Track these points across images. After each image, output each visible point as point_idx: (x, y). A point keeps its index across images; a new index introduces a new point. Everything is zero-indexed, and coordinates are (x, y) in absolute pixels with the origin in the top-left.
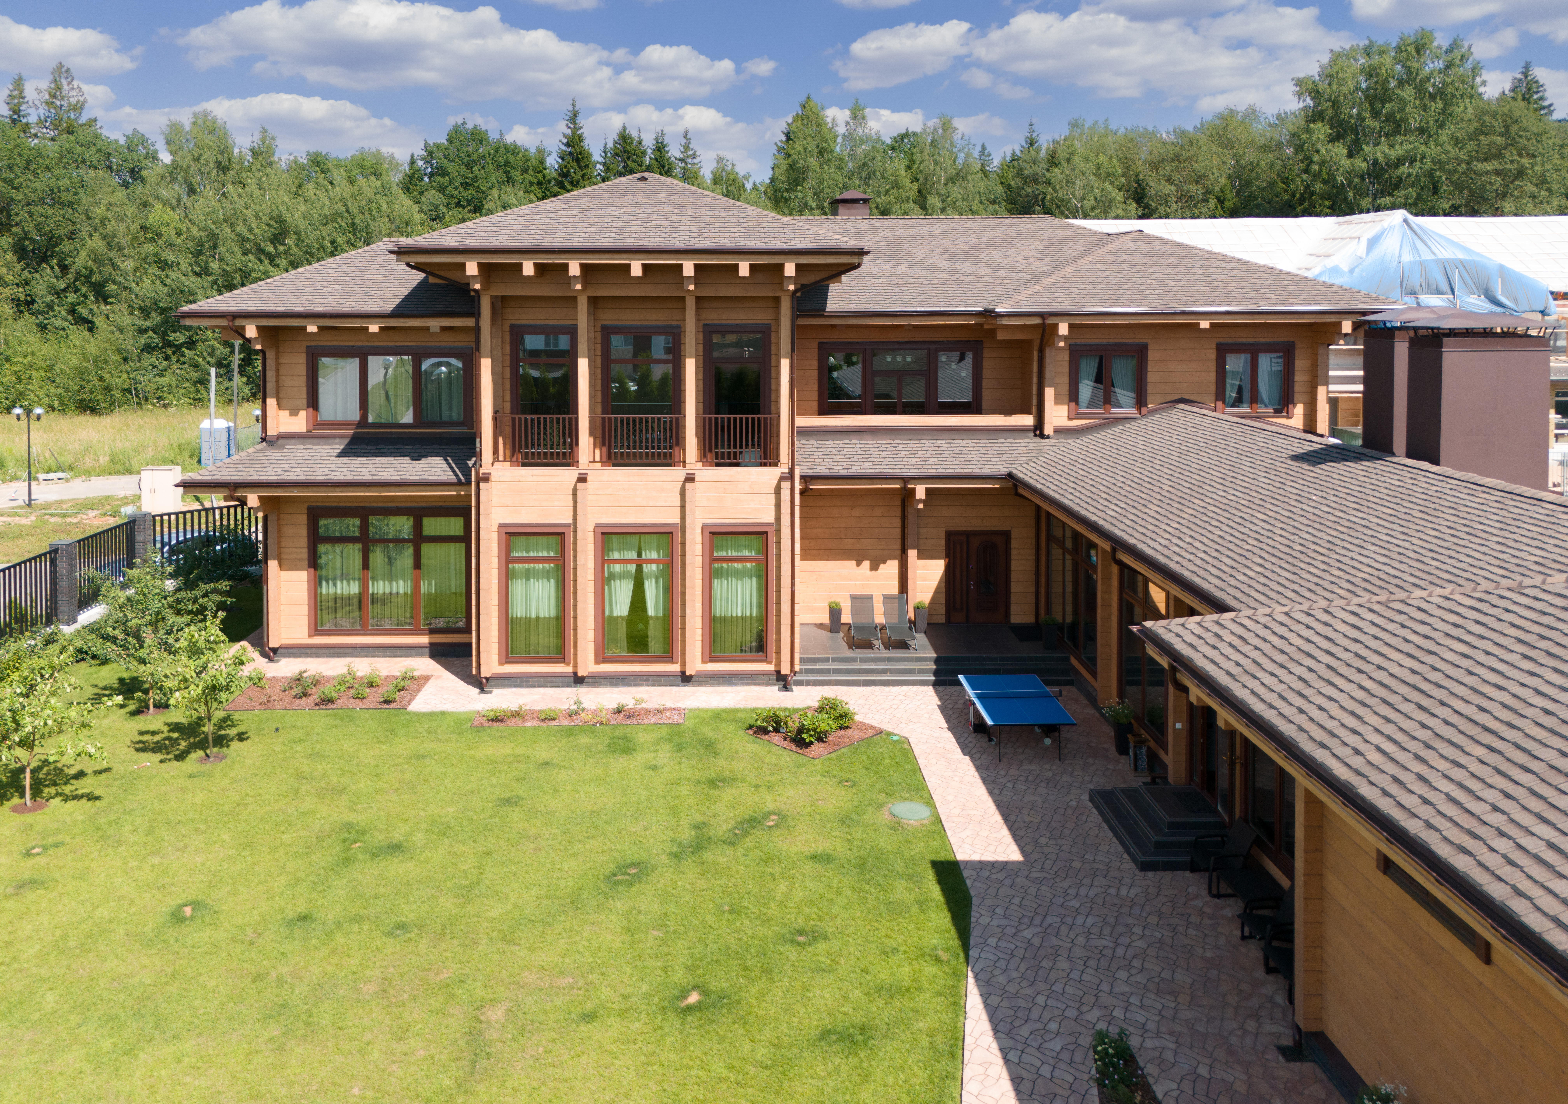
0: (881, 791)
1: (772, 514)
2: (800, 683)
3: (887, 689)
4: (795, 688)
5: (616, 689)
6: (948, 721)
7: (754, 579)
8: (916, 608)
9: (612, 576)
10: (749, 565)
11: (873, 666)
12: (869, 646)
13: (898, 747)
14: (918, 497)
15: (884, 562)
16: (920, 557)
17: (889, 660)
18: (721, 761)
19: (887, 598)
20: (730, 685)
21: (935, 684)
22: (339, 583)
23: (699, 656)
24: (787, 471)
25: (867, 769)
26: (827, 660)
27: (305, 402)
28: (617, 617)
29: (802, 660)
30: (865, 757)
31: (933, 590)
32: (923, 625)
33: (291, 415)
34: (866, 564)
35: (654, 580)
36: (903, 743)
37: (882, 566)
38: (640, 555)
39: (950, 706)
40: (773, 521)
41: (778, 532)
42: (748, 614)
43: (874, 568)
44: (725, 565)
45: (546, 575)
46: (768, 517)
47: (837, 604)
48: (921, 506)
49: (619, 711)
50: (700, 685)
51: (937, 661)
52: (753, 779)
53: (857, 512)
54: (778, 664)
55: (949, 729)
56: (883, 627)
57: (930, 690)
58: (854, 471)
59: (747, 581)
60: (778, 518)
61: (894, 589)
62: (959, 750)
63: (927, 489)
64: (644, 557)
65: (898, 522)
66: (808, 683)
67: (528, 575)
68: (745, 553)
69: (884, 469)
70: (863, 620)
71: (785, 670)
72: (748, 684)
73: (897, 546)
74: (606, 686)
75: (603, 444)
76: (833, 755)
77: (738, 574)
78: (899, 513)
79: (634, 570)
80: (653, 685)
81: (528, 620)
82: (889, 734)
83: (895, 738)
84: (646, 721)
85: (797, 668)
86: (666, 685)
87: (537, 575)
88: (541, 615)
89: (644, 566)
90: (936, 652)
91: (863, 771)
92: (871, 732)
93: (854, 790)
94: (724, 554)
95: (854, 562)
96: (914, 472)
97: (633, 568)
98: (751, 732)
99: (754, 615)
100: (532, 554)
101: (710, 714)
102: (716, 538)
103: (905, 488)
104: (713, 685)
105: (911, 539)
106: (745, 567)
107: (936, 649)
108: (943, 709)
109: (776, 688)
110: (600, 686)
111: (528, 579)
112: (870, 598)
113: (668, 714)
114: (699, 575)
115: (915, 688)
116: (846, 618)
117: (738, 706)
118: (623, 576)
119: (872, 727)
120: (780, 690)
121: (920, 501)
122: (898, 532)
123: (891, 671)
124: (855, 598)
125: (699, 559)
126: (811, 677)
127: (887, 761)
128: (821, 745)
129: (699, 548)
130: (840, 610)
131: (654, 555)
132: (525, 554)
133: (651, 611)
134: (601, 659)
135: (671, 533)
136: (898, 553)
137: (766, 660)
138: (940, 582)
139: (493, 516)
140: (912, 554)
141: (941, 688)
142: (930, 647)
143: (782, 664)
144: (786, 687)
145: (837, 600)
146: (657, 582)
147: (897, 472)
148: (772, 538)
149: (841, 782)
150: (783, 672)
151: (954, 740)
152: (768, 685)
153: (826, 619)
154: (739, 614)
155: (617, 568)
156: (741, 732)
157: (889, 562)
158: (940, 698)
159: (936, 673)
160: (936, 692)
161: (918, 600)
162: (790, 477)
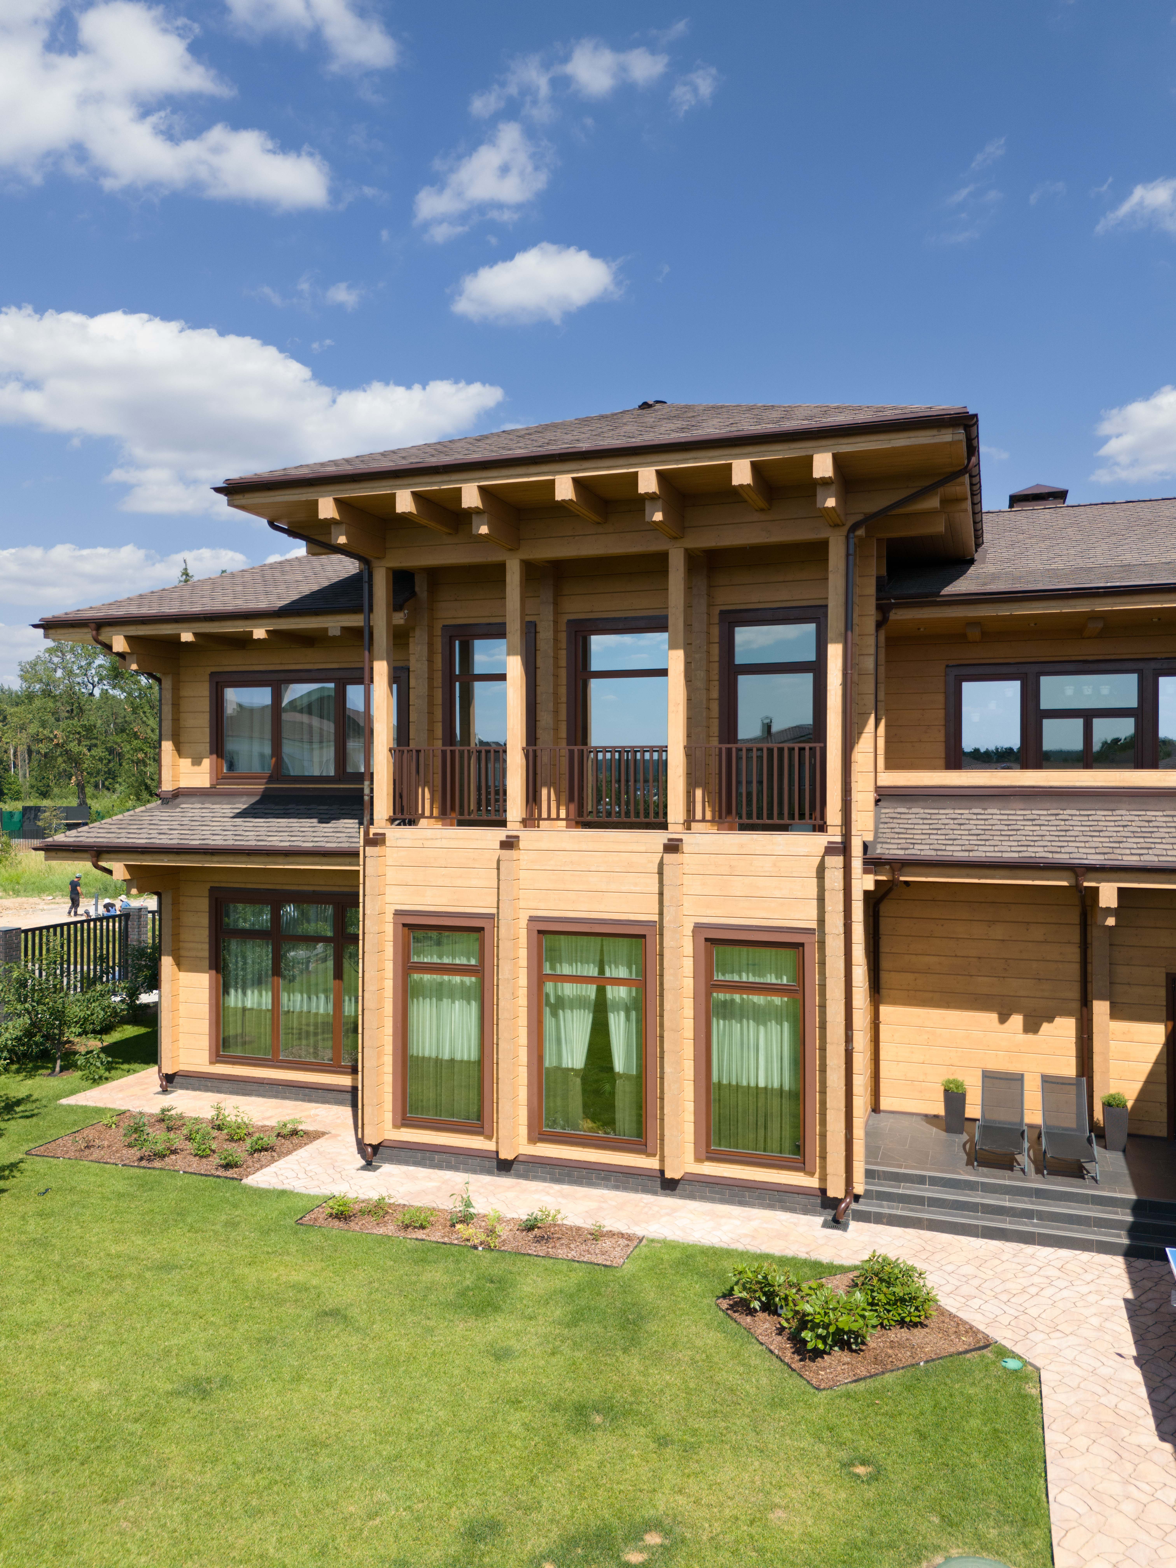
0: (935, 1506)
1: (814, 913)
2: (863, 1217)
3: (1030, 1249)
4: (853, 1225)
5: (557, 1187)
6: (1140, 1340)
7: (786, 1025)
8: (1108, 1105)
9: (559, 1005)
10: (777, 1000)
11: (1006, 1202)
12: (1007, 1163)
13: (1012, 1389)
14: (1103, 903)
15: (1050, 1019)
16: (1116, 1013)
17: (1039, 1194)
18: (633, 1364)
19: (1049, 1082)
20: (742, 1203)
21: (1130, 1253)
22: (249, 992)
23: (690, 1148)
24: (838, 839)
25: (923, 1437)
26: (921, 1180)
27: (207, 747)
28: (568, 1070)
29: (870, 1174)
30: (927, 1406)
31: (1143, 1077)
32: (1118, 1135)
33: (193, 764)
34: (1017, 1020)
35: (622, 1014)
36: (1026, 1378)
37: (1045, 1026)
38: (602, 971)
39: (1152, 1306)
40: (814, 925)
41: (822, 943)
42: (776, 1085)
43: (1031, 1027)
44: (737, 997)
45: (465, 994)
46: (806, 917)
47: (959, 1085)
48: (1111, 921)
49: (530, 1227)
50: (692, 1197)
51: (1138, 1208)
52: (665, 1422)
53: (999, 932)
54: (823, 1179)
55: (1138, 1360)
56: (1037, 1133)
57: (1117, 1264)
58: (983, 853)
59: (773, 1026)
60: (821, 921)
61: (1068, 1068)
62: (1151, 1422)
63: (1120, 890)
64: (608, 974)
65: (1073, 953)
66: (878, 1219)
67: (440, 993)
68: (771, 979)
69: (1039, 852)
70: (1003, 1116)
71: (836, 1190)
72: (771, 1207)
73: (1074, 993)
74: (544, 1180)
75: (571, 799)
76: (862, 1385)
77: (760, 1016)
78: (1076, 937)
79: (593, 996)
80: (616, 1188)
81: (438, 1062)
82: (1003, 1353)
83: (1012, 1364)
84: (562, 1252)
85: (859, 1188)
86: (636, 1191)
87: (452, 993)
88: (458, 1057)
89: (609, 988)
90: (1137, 1191)
91: (912, 1441)
92: (966, 1341)
93: (870, 1493)
94: (736, 978)
95: (994, 1016)
96: (1095, 859)
97: (591, 991)
98: (725, 1304)
99: (786, 1087)
100: (446, 960)
101: (677, 1254)
102: (716, 950)
103: (1077, 888)
104: (712, 1200)
105: (1097, 982)
106: (770, 1003)
107: (1138, 1183)
108: (1133, 1309)
109: (820, 1220)
110: (535, 1178)
111: (440, 999)
112: (1019, 1079)
113: (607, 1244)
114: (688, 1011)
115: (1085, 1256)
116: (973, 1110)
117: (733, 1246)
118: (579, 1003)
119: (972, 1330)
120: (825, 1225)
121: (1108, 911)
122: (1074, 969)
123: (1041, 1215)
124: (989, 1077)
125: (688, 984)
126: (886, 1209)
127: (975, 1423)
128: (846, 1357)
129: (688, 965)
130: (963, 1095)
131: (622, 972)
132: (435, 960)
133: (619, 1065)
134: (537, 1135)
135: (644, 936)
136: (1076, 1005)
137: (801, 1166)
138: (1157, 1063)
139: (388, 898)
140: (1101, 1008)
141: (1140, 1263)
142: (1128, 1179)
143: (829, 1178)
144: (837, 1223)
145: (960, 1079)
146: (628, 1018)
147: (1062, 858)
148: (812, 954)
149: (847, 1465)
150: (831, 1194)
151: (1143, 1392)
152: (806, 1211)
153: (939, 1109)
154: (762, 1084)
155: (569, 990)
156: (710, 1300)
157: (1058, 1020)
158: (1135, 1284)
159: (1133, 1231)
160: (1131, 1270)
161: (1112, 1091)
162: (844, 849)
